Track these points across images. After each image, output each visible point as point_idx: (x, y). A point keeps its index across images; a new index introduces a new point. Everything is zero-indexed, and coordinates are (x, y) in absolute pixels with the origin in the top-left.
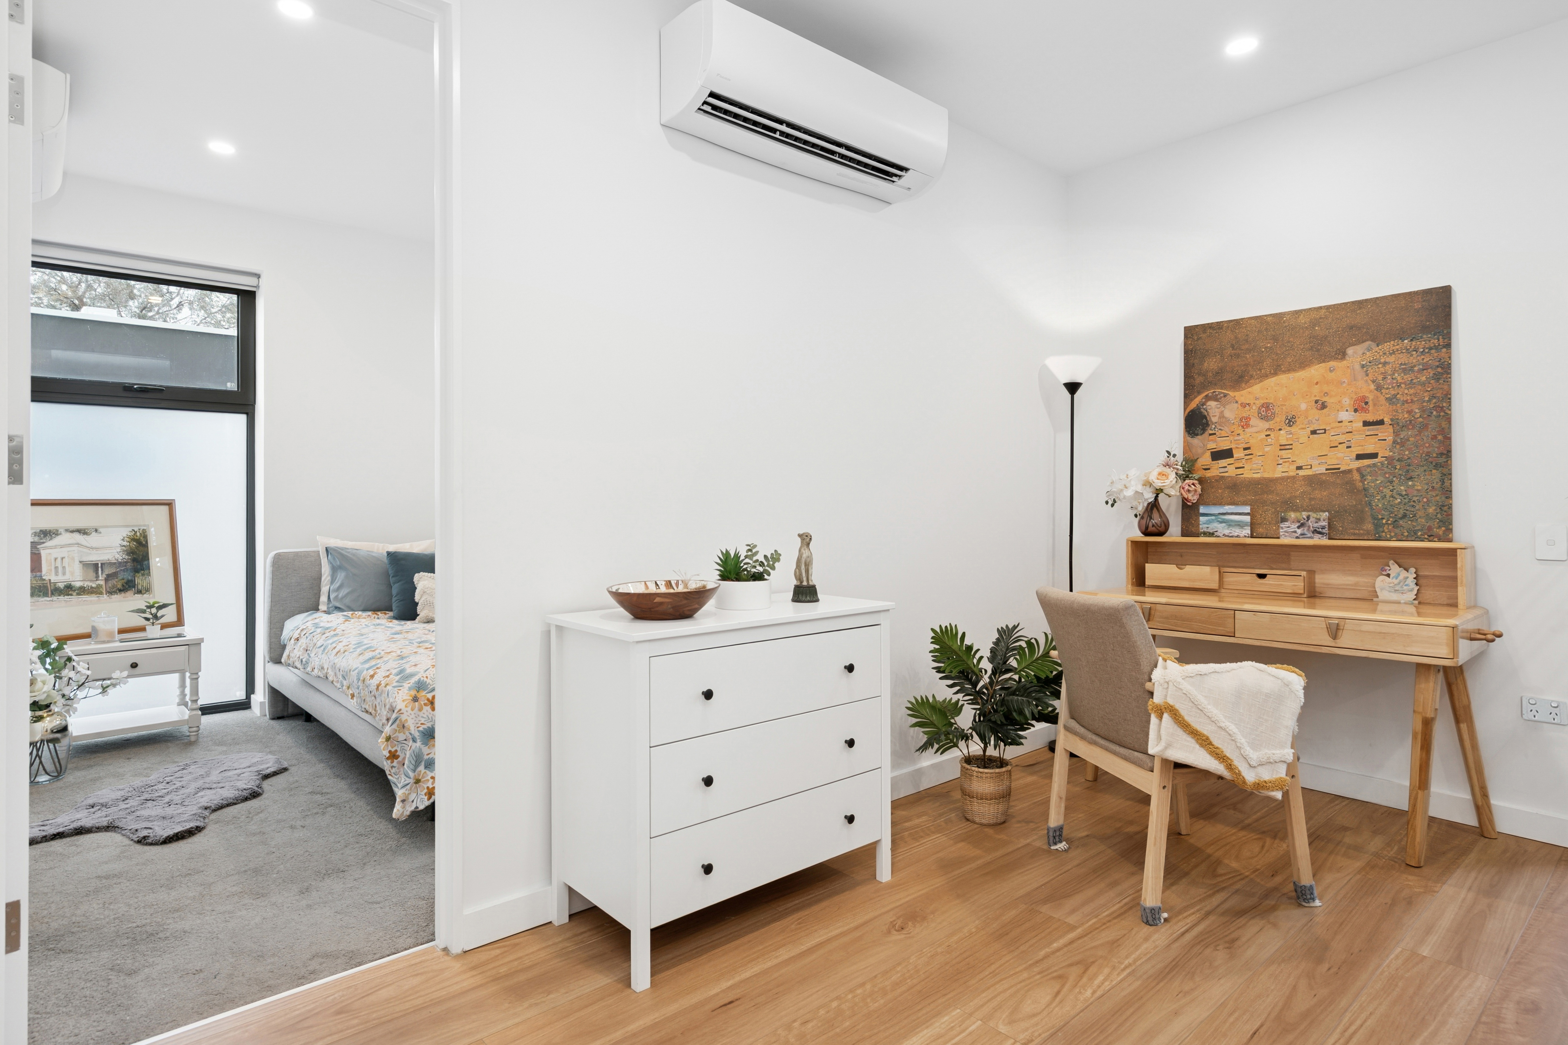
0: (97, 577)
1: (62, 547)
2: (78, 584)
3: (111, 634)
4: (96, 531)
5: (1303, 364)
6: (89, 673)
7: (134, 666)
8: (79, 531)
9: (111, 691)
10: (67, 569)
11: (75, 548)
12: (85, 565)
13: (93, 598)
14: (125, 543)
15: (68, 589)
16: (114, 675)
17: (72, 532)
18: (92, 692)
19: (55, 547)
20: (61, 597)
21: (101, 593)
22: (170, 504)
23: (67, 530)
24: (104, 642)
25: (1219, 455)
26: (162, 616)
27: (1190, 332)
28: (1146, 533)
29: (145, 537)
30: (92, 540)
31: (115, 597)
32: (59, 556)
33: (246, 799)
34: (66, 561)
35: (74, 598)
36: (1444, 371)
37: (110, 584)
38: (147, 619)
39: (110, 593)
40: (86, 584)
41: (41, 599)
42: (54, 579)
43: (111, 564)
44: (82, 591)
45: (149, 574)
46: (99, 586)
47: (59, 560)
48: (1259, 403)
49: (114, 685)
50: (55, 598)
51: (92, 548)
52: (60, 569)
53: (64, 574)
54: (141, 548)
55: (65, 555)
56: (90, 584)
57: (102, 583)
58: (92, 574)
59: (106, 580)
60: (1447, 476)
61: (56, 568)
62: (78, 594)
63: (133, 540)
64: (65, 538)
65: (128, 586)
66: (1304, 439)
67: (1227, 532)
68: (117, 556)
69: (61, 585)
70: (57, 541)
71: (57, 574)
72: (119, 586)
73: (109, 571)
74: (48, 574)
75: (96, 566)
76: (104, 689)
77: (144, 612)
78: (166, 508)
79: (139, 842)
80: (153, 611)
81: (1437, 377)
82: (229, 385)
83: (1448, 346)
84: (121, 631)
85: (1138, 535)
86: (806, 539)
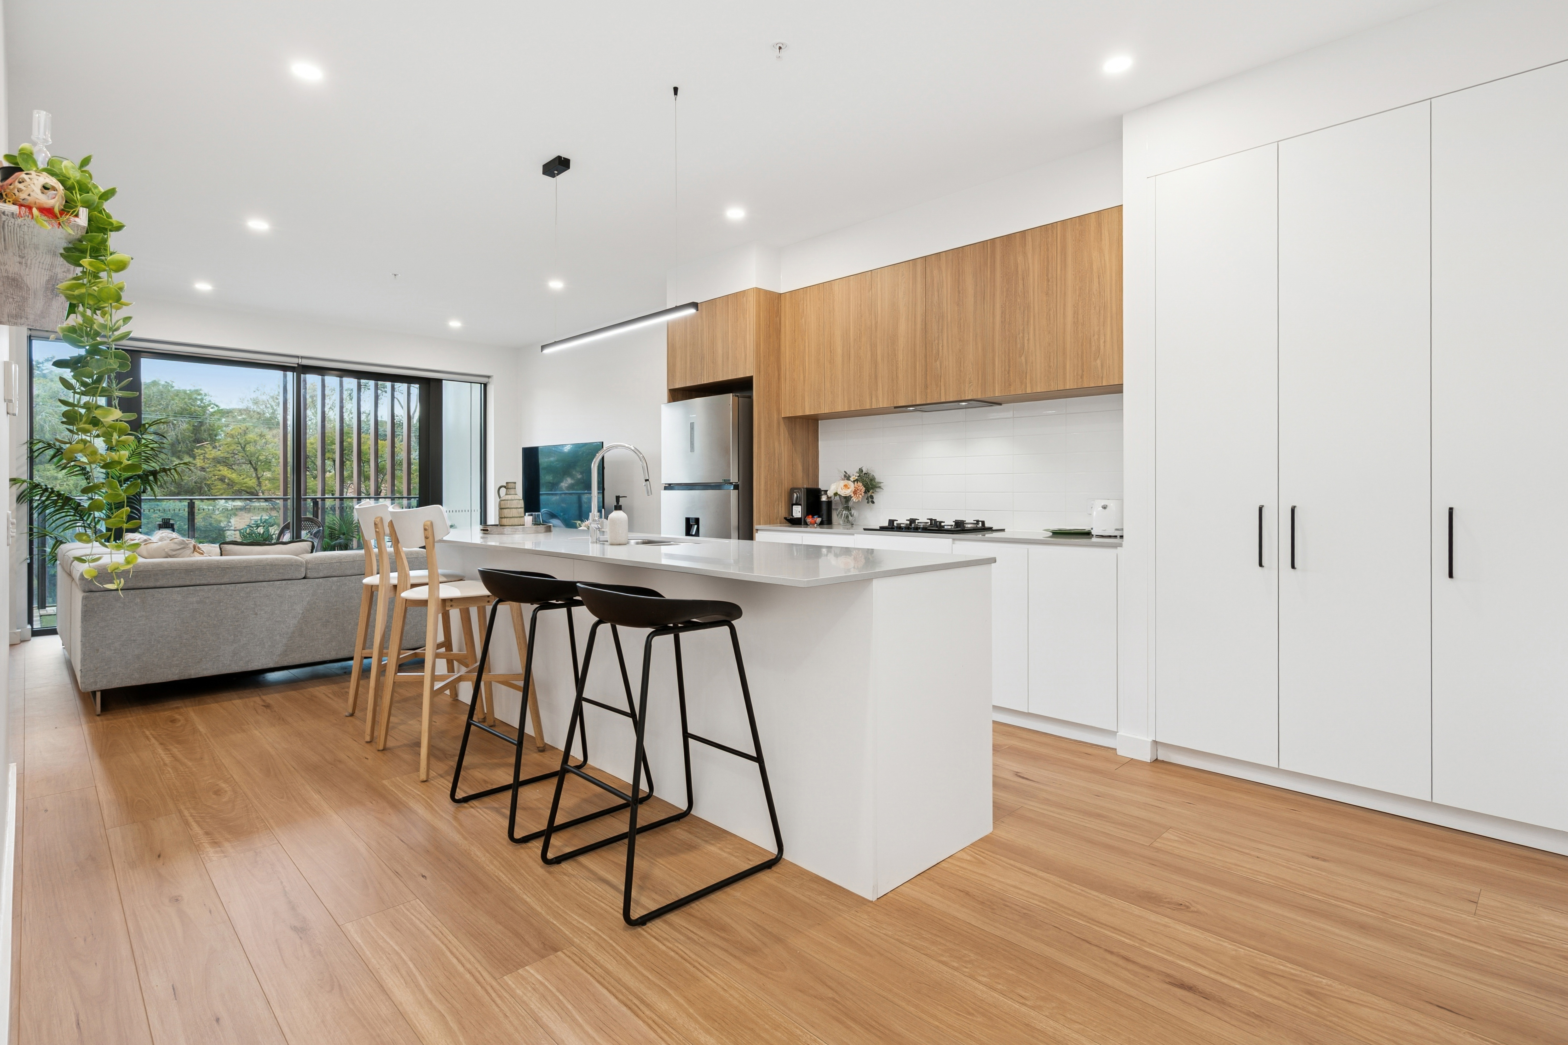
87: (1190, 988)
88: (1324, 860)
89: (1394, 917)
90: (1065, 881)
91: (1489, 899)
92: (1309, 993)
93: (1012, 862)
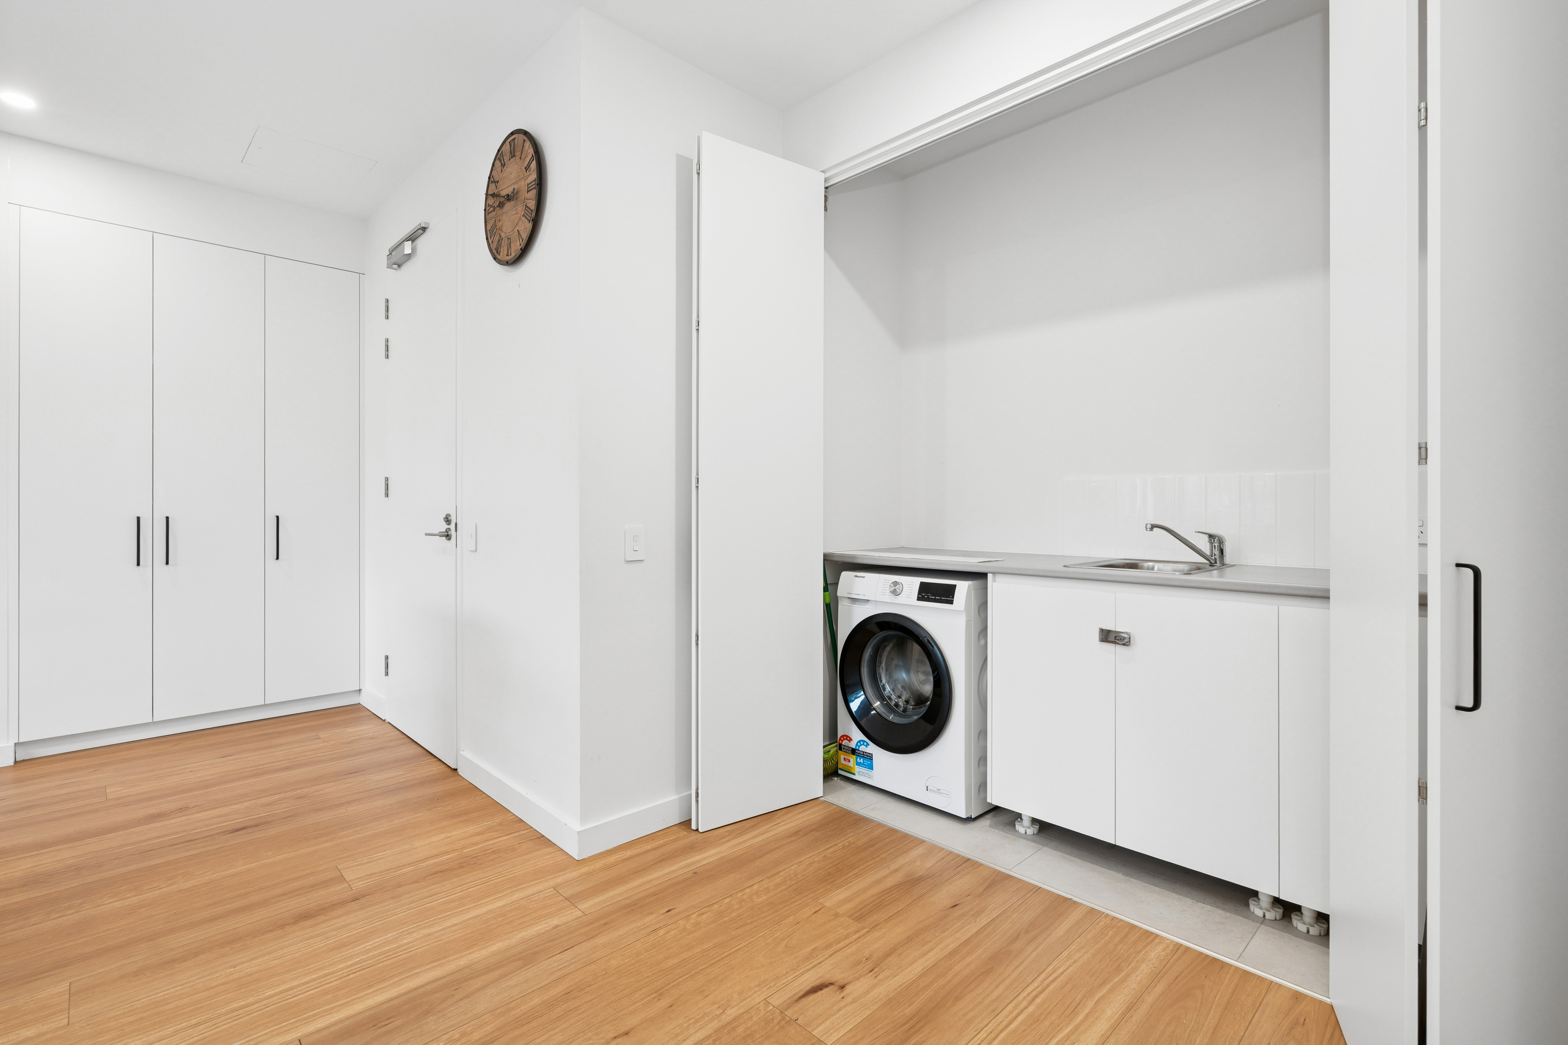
87: (244, 828)
88: (230, 756)
89: (296, 758)
90: (75, 843)
91: (323, 734)
92: (297, 798)
93: (5, 859)
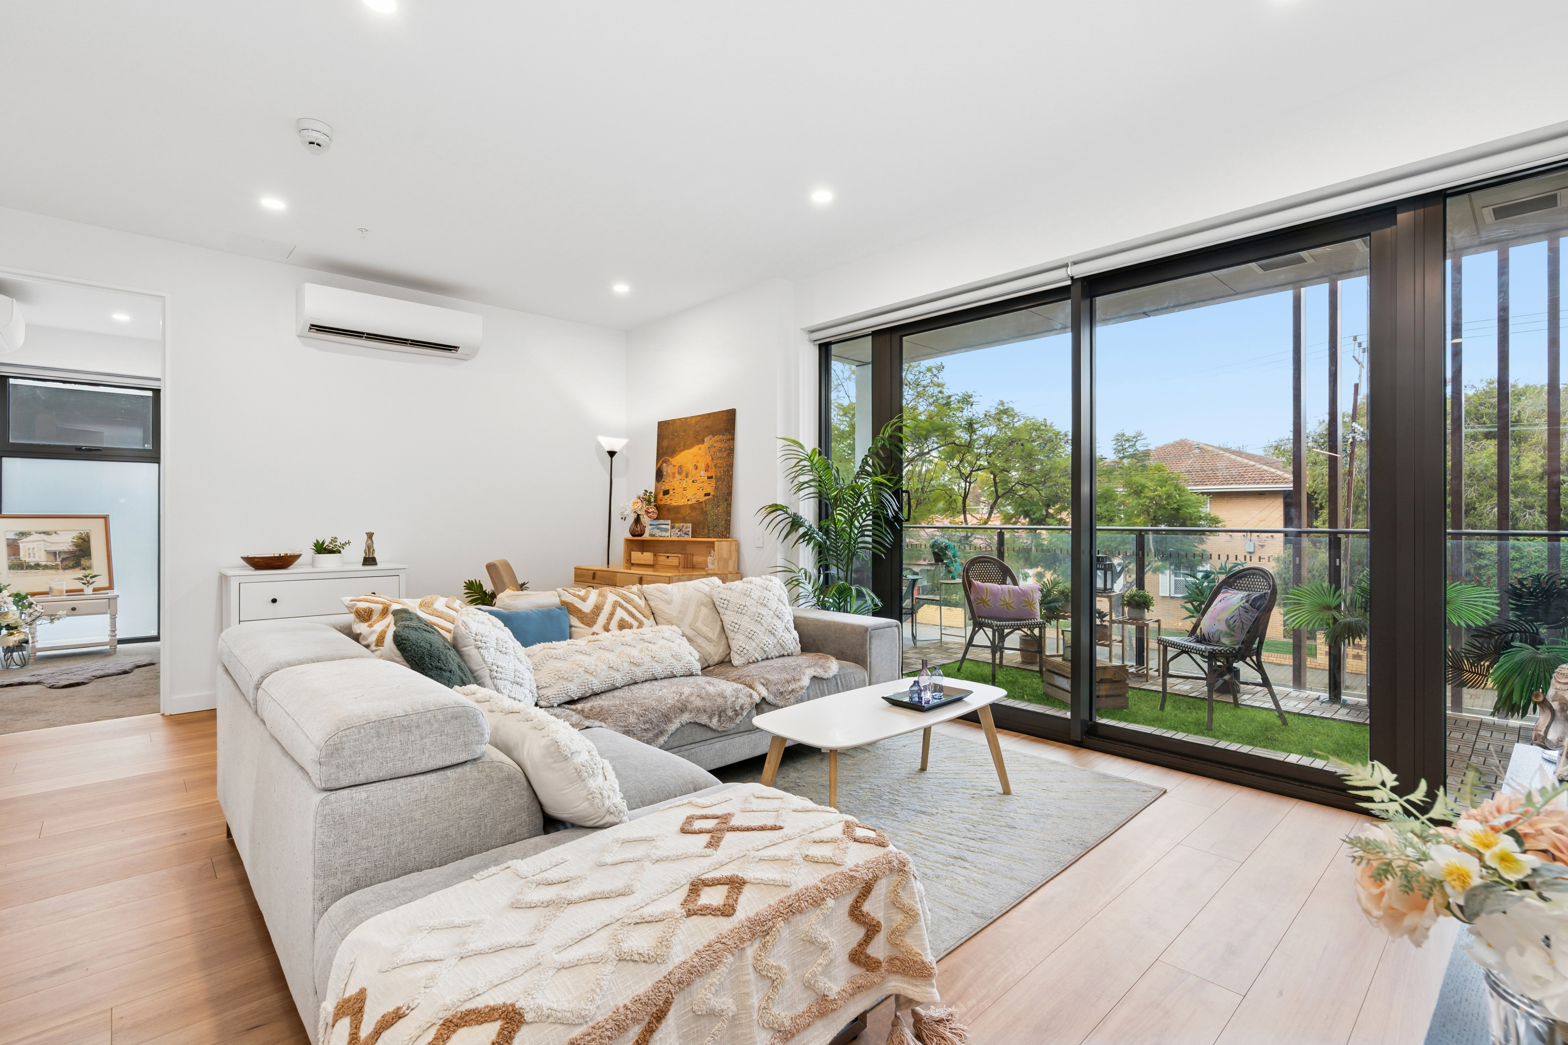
0: (56, 560)
1: (33, 542)
2: (43, 563)
3: (61, 593)
4: (56, 533)
5: (692, 446)
6: (42, 611)
7: (74, 609)
8: (44, 533)
9: (56, 622)
10: (36, 555)
11: (42, 543)
12: (48, 553)
13: (53, 572)
14: (75, 540)
15: (37, 566)
16: (58, 613)
17: (40, 533)
18: (45, 621)
19: (29, 542)
20: (32, 571)
21: (58, 569)
22: (106, 518)
23: (36, 532)
24: (56, 596)
25: (666, 492)
26: (93, 582)
27: (659, 423)
28: (633, 535)
29: (88, 537)
30: (53, 538)
31: (67, 571)
32: (32, 547)
33: (119, 674)
34: (36, 550)
35: (41, 572)
36: (731, 451)
37: (64, 563)
38: (84, 584)
39: (65, 568)
40: (48, 563)
41: (19, 571)
42: (27, 560)
43: (65, 552)
44: (46, 567)
45: (90, 559)
46: (57, 565)
47: (31, 550)
48: (679, 464)
49: (58, 619)
50: (28, 571)
51: (53, 543)
52: (32, 555)
53: (34, 557)
54: (85, 544)
55: (36, 546)
56: (51, 563)
57: (59, 563)
58: (52, 558)
59: (62, 561)
60: (729, 505)
61: (29, 554)
62: (43, 569)
63: (80, 538)
64: (36, 537)
65: (77, 565)
66: (690, 485)
67: (660, 534)
68: (69, 548)
69: (32, 564)
70: (30, 538)
71: (29, 557)
72: (71, 565)
73: (63, 556)
74: (24, 556)
75: (55, 553)
76: (52, 621)
77: (82, 579)
78: (103, 520)
79: (50, 687)
80: (87, 580)
81: (728, 455)
82: (146, 446)
83: (733, 439)
84: (67, 591)
85: (630, 537)
86: (370, 536)
